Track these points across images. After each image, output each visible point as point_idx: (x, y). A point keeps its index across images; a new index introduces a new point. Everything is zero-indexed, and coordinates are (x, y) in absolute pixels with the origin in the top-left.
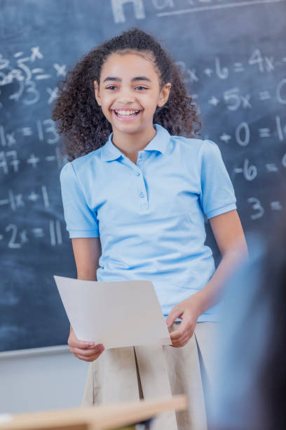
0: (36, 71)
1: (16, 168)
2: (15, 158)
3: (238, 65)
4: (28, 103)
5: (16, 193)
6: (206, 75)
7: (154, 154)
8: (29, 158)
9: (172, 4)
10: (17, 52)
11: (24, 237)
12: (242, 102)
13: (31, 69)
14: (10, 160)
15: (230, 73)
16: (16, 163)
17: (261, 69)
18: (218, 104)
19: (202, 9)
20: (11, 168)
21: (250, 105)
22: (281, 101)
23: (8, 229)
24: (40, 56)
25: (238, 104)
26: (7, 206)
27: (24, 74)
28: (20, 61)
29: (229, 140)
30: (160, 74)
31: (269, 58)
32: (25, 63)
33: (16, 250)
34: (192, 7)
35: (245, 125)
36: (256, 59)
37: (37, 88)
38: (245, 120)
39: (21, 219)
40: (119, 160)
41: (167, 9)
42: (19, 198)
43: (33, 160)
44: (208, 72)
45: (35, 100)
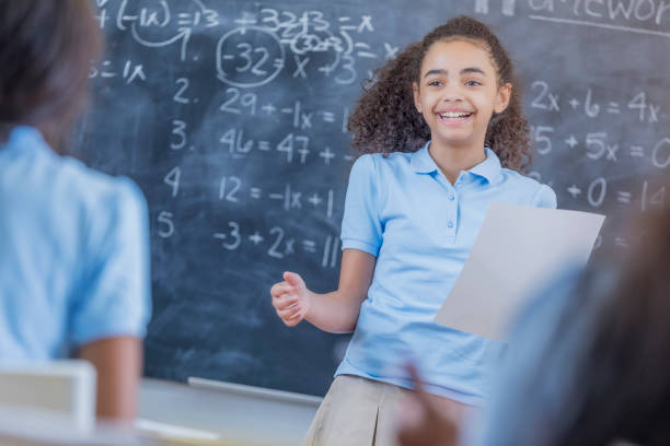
0: (359, 45)
1: (303, 160)
2: (305, 145)
3: (614, 104)
4: (339, 81)
5: (294, 190)
6: (570, 106)
7: (478, 181)
8: (324, 151)
9: (551, 8)
10: (343, 16)
11: (289, 246)
12: (607, 152)
13: (355, 41)
14: (297, 146)
15: (601, 113)
16: (304, 152)
17: (642, 117)
18: (576, 146)
19: (587, 23)
20: (297, 156)
21: (615, 159)
22: (656, 163)
23: (273, 231)
24: (370, 28)
25: (601, 153)
26: (281, 202)
27: (344, 44)
28: (344, 28)
29: (577, 195)
30: (497, 69)
31: (655, 107)
32: (348, 31)
33: (275, 259)
34: (575, 18)
35: (603, 181)
36: (638, 104)
37: (355, 66)
38: (605, 177)
39: (292, 223)
40: (433, 174)
41: (544, 12)
42: (297, 196)
43: (327, 155)
44: (574, 103)
45: (350, 81)
